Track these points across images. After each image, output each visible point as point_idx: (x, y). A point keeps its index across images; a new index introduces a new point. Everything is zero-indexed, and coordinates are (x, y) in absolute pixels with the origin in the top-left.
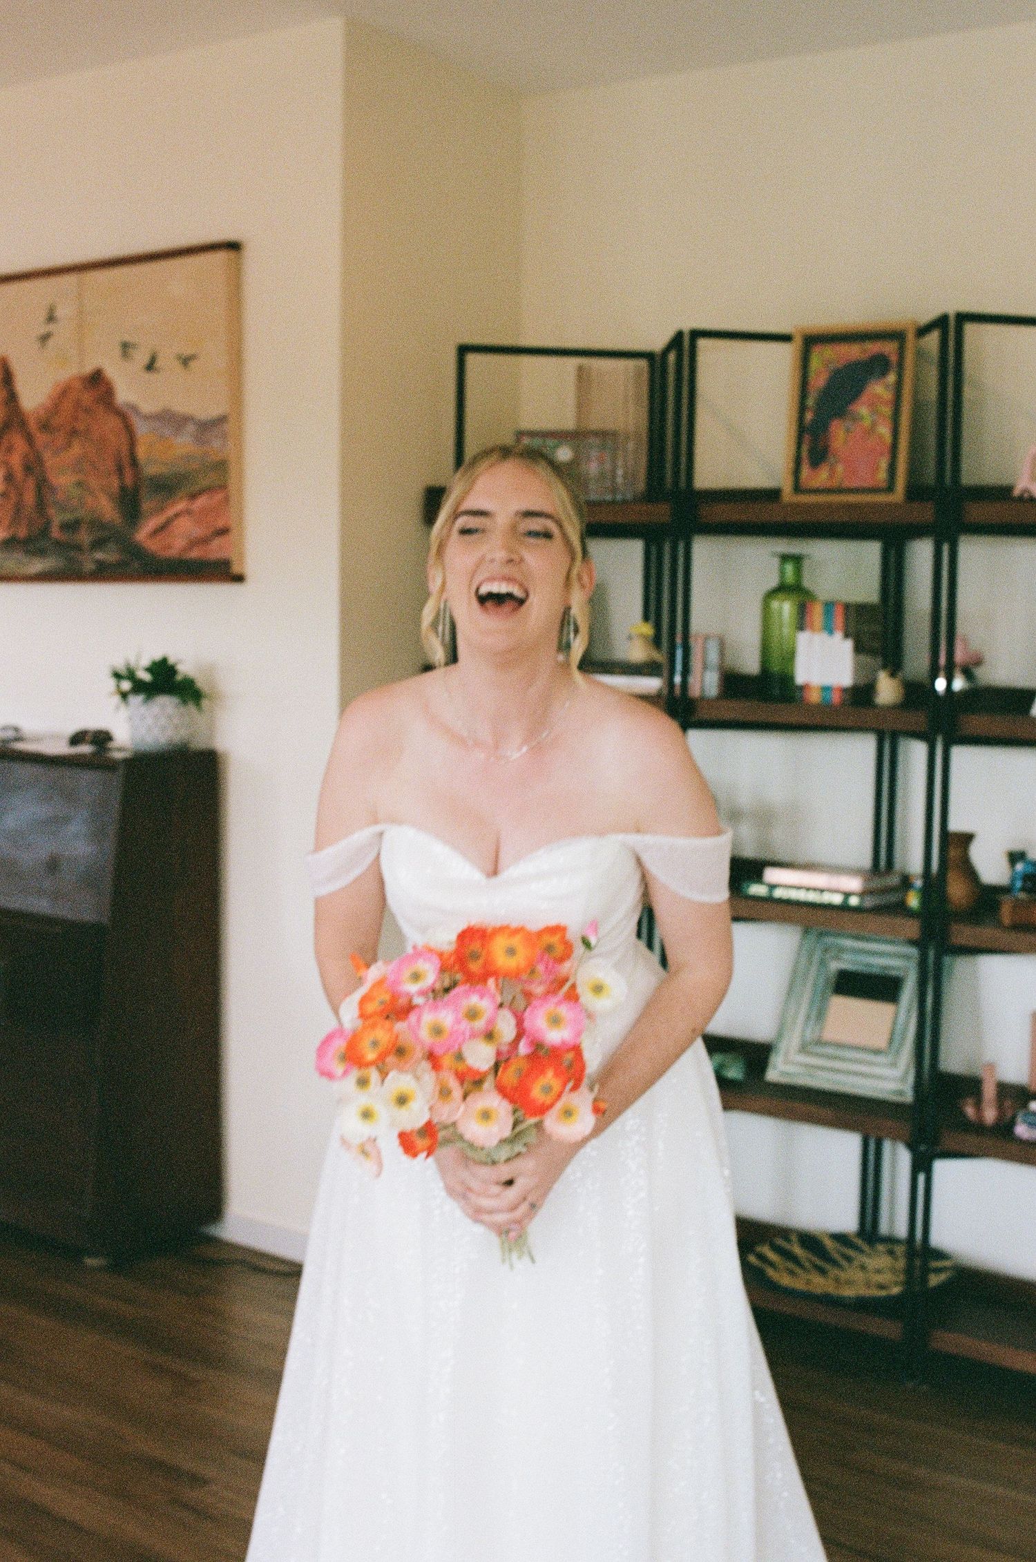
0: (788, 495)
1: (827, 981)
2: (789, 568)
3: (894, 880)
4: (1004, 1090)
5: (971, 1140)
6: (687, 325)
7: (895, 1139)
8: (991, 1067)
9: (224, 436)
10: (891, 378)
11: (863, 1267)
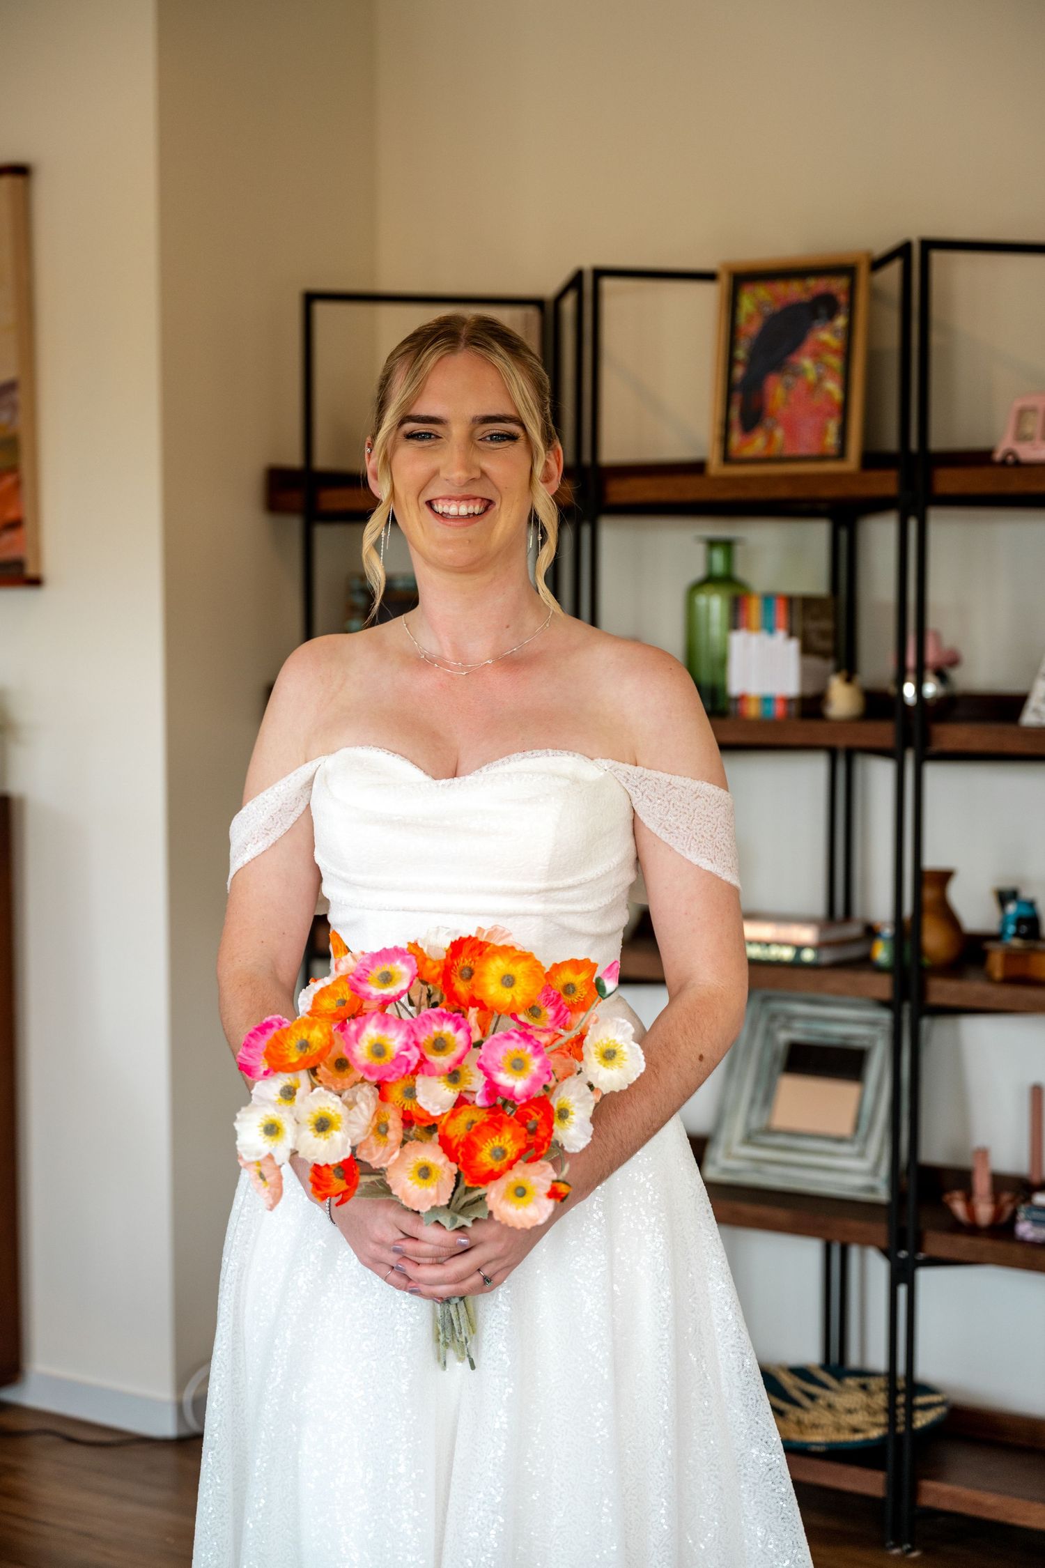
0: (715, 467)
1: (775, 1057)
2: (718, 558)
3: (855, 930)
4: (1001, 1183)
5: (963, 1243)
6: (588, 262)
7: (865, 1243)
8: (983, 1153)
9: (14, 407)
10: (841, 321)
11: (830, 1407)
